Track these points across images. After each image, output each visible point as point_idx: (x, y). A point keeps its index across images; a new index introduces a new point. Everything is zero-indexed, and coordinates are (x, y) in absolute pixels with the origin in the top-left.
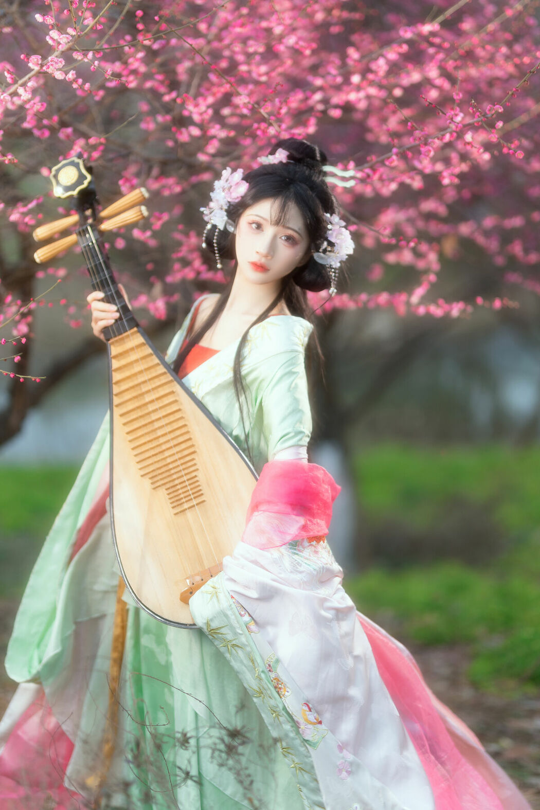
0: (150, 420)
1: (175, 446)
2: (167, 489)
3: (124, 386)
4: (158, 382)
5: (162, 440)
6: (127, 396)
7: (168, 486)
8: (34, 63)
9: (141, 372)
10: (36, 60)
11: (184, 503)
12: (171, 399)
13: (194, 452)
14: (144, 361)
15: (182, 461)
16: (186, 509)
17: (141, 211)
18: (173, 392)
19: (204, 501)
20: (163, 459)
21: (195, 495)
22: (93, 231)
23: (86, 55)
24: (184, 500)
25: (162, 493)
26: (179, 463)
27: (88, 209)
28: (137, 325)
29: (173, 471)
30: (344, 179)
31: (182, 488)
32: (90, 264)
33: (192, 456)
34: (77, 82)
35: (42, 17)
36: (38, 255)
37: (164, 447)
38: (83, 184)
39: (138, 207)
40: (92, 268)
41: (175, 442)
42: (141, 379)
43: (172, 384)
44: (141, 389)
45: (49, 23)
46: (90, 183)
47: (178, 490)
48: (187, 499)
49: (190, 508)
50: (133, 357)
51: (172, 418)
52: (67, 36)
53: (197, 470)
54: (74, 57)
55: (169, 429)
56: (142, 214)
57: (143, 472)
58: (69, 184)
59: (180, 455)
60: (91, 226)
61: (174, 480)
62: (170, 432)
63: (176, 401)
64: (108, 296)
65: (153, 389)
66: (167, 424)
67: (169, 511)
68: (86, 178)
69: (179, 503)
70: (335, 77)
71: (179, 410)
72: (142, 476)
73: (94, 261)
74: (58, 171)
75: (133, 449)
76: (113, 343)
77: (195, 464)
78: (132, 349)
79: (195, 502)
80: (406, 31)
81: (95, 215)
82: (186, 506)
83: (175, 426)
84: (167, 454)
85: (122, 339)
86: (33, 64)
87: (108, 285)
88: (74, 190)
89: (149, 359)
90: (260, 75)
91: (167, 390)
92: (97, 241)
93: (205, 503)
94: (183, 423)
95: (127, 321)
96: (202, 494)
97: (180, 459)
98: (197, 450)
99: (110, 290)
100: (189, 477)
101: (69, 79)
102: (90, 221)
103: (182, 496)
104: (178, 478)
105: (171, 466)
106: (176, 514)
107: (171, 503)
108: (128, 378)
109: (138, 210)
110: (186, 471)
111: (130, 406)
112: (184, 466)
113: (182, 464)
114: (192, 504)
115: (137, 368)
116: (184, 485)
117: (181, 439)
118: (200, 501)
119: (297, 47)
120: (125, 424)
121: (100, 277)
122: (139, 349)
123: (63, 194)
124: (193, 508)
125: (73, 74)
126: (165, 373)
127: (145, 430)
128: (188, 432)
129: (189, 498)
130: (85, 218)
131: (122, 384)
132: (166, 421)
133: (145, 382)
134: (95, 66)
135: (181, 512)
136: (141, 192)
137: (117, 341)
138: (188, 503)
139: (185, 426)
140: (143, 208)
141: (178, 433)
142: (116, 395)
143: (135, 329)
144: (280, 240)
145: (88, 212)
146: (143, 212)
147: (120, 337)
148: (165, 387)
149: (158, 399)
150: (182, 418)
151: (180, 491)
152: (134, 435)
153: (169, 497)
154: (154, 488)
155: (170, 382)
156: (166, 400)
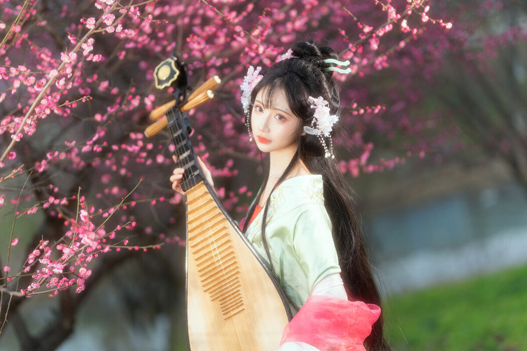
1: (226, 268)
2: (220, 301)
3: (194, 225)
4: (216, 221)
6: (196, 233)
7: (221, 298)
8: (91, 23)
11: (231, 311)
12: (224, 232)
13: (238, 272)
14: (207, 205)
15: (230, 279)
16: (232, 316)
18: (225, 228)
19: (244, 310)
20: (218, 278)
21: (238, 305)
24: (231, 309)
25: (217, 304)
28: (203, 179)
29: (224, 287)
30: (343, 68)
31: (230, 300)
32: (173, 136)
33: (237, 276)
38: (174, 77)
41: (226, 265)
43: (226, 222)
44: (205, 227)
47: (228, 301)
48: (233, 308)
49: (234, 315)
50: (201, 203)
51: (224, 247)
53: (240, 286)
55: (222, 255)
57: (205, 289)
58: (165, 78)
59: (229, 275)
61: (225, 293)
62: (223, 258)
63: (227, 234)
66: (221, 252)
67: (221, 317)
68: (176, 73)
69: (227, 311)
71: (229, 241)
72: (205, 291)
74: (158, 69)
75: (200, 271)
76: (188, 194)
77: (239, 282)
78: (200, 197)
79: (237, 310)
82: (232, 313)
83: (226, 253)
84: (220, 274)
89: (210, 204)
91: (221, 226)
94: (231, 251)
95: (195, 176)
96: (243, 304)
98: (240, 271)
100: (234, 291)
103: (230, 306)
104: (227, 292)
105: (223, 283)
107: (223, 311)
108: (197, 218)
110: (233, 287)
111: (198, 239)
112: (231, 283)
114: (236, 312)
115: (203, 211)
116: (231, 297)
117: (230, 263)
118: (242, 309)
121: (179, 146)
122: (204, 197)
124: (237, 315)
126: (220, 213)
127: (207, 257)
128: (234, 257)
129: (235, 307)
131: (193, 223)
132: (221, 249)
133: (207, 222)
135: (228, 318)
137: (190, 192)
138: (233, 311)
139: (232, 253)
141: (228, 258)
142: (190, 231)
143: (201, 182)
144: (274, 118)
147: (192, 189)
148: (221, 224)
150: (231, 247)
152: (200, 261)
153: (221, 306)
154: (212, 301)
155: (223, 220)
156: (221, 234)
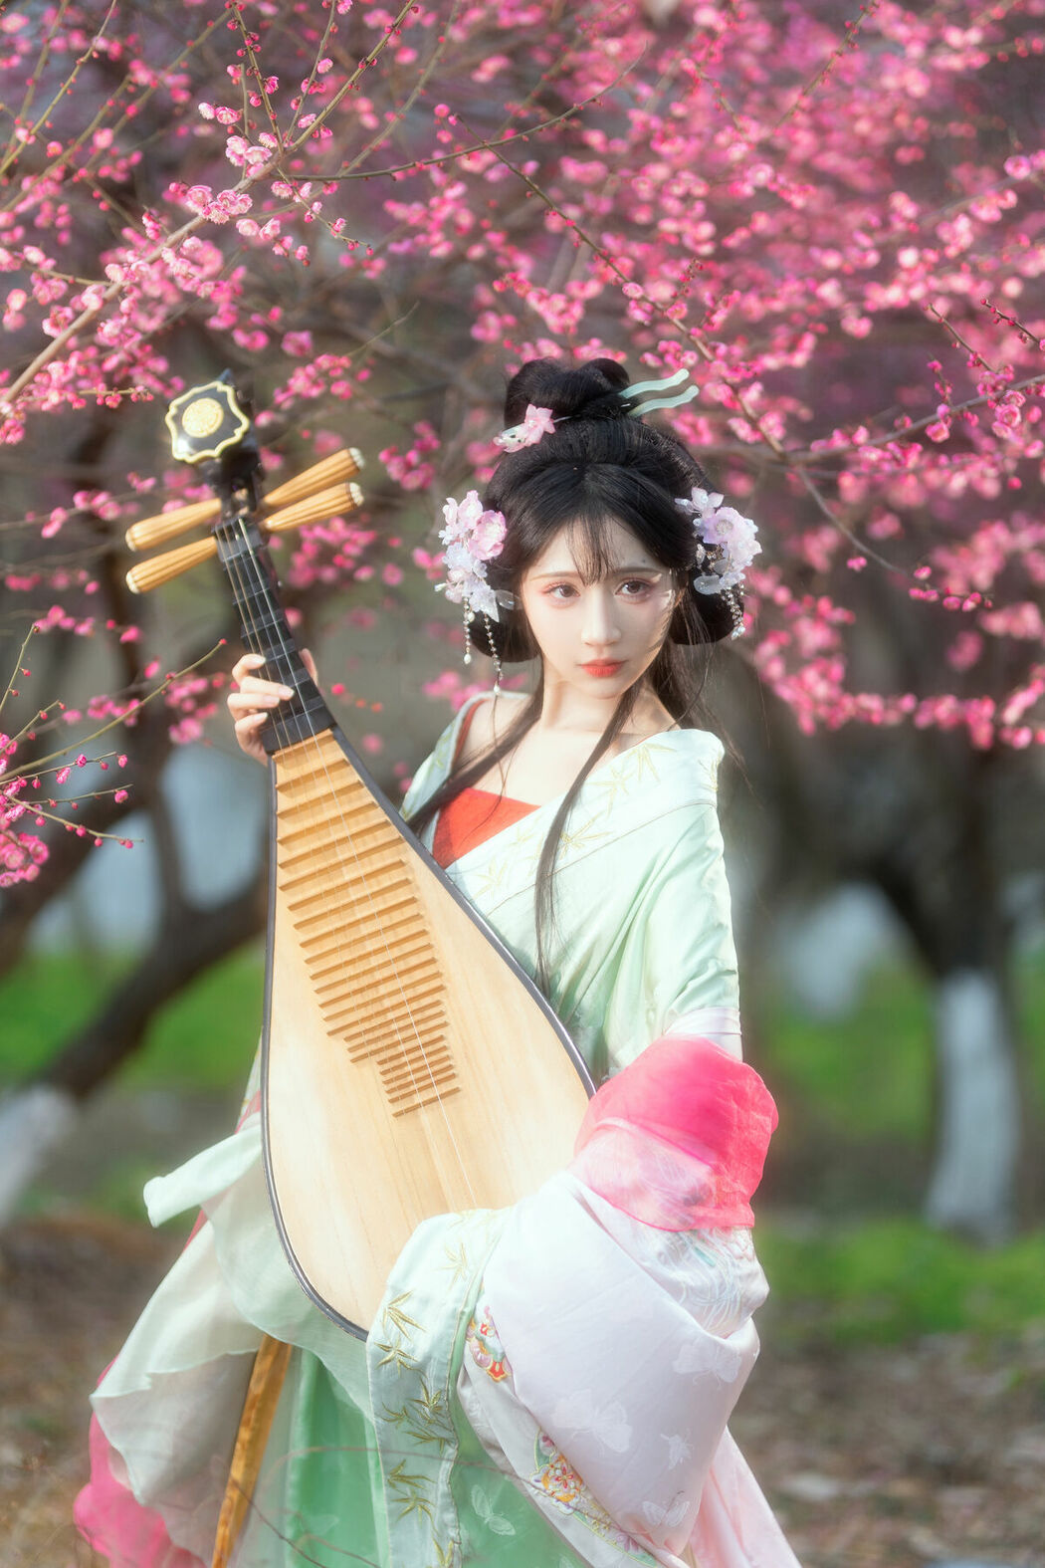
0: (352, 919)
1: (401, 974)
2: (381, 1063)
3: (300, 848)
4: (370, 842)
5: (374, 961)
6: (305, 869)
7: (384, 1055)
9: (336, 820)
10: (200, 195)
11: (414, 1092)
12: (396, 876)
13: (440, 988)
14: (343, 798)
15: (415, 1006)
16: (418, 1106)
17: (349, 493)
18: (401, 864)
19: (456, 1090)
20: (374, 1001)
21: (439, 1077)
22: (248, 529)
23: (296, 189)
24: (415, 1087)
25: (371, 1071)
26: (408, 1009)
27: (240, 488)
28: (333, 725)
29: (394, 1026)
31: (412, 1062)
32: (241, 596)
33: (437, 997)
34: (281, 242)
35: (212, 110)
36: (133, 576)
37: (378, 975)
38: (234, 435)
39: (344, 485)
40: (243, 604)
41: (402, 966)
42: (336, 834)
43: (401, 846)
44: (335, 855)
45: (225, 122)
46: (246, 434)
47: (405, 1064)
48: (422, 1084)
49: (426, 1103)
50: (322, 788)
51: (397, 916)
52: (262, 149)
53: (445, 1025)
54: (274, 191)
55: (389, 938)
56: (351, 499)
57: (331, 1026)
58: (203, 434)
59: (410, 993)
60: (245, 519)
61: (398, 1043)
62: (392, 945)
63: (407, 882)
64: (274, 662)
65: (361, 856)
66: (386, 929)
67: (382, 1107)
68: (238, 423)
69: (403, 1092)
70: (865, 250)
71: (413, 901)
72: (330, 1034)
73: (249, 591)
74: (182, 409)
75: (314, 977)
76: (280, 760)
77: (441, 1014)
78: (320, 772)
79: (437, 1091)
80: (1018, 166)
81: (254, 501)
82: (418, 1099)
83: (403, 932)
84: (383, 990)
85: (300, 751)
86: (195, 203)
87: (276, 641)
88: (213, 447)
89: (353, 794)
90: (699, 242)
91: (388, 857)
92: (255, 550)
93: (459, 1094)
94: (420, 928)
95: (310, 714)
96: (453, 1076)
97: (411, 1000)
98: (446, 984)
99: (280, 651)
100: (427, 1038)
101: (265, 235)
102: (244, 511)
103: (412, 1078)
104: (405, 1041)
105: (391, 1016)
106: (397, 1115)
107: (389, 1092)
108: (310, 831)
109: (344, 491)
110: (423, 1027)
111: (310, 889)
112: (419, 1017)
113: (414, 1012)
114: (432, 1096)
115: (330, 812)
116: (417, 1054)
117: (414, 961)
118: (450, 1089)
119: (774, 188)
120: (298, 926)
121: (260, 624)
122: (335, 774)
123: (191, 455)
124: (434, 1105)
125: (273, 227)
126: (386, 824)
127: (341, 940)
128: (428, 947)
129: (427, 1082)
130: (236, 507)
131: (296, 843)
132: (386, 921)
133: (343, 841)
134: (312, 212)
135: (408, 1110)
136: (351, 457)
137: (288, 755)
138: (424, 1092)
139: (423, 933)
140: (354, 488)
141: (408, 947)
142: (283, 866)
143: (328, 732)
145: (241, 495)
146: (353, 495)
147: (297, 747)
148: (386, 852)
149: (369, 876)
150: (418, 917)
151: (409, 1068)
152: (318, 949)
153: (384, 1078)
154: (354, 1061)
155: (397, 842)
156: (386, 880)
